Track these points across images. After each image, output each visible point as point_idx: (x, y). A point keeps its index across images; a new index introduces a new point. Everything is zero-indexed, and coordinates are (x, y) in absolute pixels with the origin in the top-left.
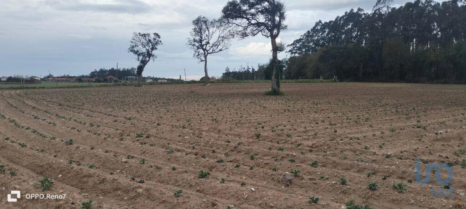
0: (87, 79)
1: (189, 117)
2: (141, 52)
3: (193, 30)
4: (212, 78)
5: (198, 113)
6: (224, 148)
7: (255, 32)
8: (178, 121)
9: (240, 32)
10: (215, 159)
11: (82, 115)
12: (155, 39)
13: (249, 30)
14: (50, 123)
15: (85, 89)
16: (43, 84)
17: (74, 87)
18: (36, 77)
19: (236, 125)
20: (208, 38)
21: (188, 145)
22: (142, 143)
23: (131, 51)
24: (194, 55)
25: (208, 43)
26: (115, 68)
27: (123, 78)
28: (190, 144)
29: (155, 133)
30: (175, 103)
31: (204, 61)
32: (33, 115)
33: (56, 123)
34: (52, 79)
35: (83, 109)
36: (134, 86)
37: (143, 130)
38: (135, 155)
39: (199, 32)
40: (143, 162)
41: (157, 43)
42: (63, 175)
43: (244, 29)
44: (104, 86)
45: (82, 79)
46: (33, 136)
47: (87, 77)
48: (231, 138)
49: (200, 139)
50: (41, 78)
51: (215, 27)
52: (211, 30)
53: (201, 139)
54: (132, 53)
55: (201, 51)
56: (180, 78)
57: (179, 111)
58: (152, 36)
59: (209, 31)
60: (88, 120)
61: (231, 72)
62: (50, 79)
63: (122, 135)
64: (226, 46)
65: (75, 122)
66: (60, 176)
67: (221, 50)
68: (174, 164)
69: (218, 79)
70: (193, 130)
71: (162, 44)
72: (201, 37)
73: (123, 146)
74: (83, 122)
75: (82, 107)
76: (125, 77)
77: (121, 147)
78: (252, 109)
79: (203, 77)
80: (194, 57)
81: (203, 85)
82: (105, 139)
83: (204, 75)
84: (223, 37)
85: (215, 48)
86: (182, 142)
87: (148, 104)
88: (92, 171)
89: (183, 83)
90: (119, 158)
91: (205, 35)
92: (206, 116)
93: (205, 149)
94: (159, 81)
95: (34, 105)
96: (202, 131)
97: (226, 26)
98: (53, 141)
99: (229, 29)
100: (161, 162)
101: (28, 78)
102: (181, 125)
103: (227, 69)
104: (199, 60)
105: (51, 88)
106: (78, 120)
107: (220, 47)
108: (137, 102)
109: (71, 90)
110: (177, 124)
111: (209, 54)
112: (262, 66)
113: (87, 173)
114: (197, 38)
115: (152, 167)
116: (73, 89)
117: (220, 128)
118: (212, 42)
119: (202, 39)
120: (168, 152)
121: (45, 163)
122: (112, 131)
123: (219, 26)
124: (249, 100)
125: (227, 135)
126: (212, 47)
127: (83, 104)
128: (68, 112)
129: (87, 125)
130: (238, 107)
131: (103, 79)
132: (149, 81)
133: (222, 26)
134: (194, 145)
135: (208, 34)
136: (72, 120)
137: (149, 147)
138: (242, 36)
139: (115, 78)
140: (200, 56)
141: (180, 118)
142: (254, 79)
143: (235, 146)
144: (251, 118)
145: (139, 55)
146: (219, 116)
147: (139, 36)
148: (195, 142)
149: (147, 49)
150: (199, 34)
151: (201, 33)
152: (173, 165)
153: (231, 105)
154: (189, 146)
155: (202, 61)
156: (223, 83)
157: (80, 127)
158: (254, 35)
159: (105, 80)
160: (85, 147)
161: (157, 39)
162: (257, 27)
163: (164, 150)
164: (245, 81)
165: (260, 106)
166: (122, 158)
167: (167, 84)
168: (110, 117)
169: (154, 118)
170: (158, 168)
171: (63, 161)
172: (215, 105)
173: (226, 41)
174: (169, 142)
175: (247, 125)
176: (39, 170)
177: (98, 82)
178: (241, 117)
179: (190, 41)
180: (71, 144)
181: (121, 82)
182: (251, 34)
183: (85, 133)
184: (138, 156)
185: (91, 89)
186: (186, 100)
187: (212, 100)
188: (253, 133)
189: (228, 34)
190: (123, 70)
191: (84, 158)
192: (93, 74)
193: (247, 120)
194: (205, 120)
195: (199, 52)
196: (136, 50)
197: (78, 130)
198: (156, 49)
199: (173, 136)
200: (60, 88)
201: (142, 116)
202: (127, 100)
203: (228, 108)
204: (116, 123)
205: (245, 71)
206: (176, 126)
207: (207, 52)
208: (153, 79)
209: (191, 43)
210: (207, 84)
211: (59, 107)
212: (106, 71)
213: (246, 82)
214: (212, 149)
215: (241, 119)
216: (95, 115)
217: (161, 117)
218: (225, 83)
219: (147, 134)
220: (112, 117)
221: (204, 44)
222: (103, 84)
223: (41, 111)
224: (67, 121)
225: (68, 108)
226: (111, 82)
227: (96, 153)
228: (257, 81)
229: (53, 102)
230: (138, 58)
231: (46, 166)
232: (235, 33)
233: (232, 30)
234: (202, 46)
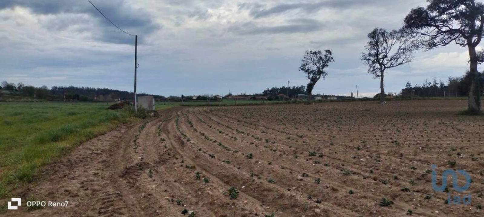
0: (260, 97)
1: (364, 137)
2: (312, 70)
3: (368, 44)
4: (389, 95)
5: (373, 133)
6: (409, 176)
7: (446, 41)
8: (351, 141)
9: (426, 42)
10: (398, 187)
11: (258, 132)
12: (326, 56)
13: (438, 39)
14: (232, 137)
15: (259, 106)
16: (225, 102)
17: (250, 105)
18: (219, 96)
19: (422, 149)
20: (386, 51)
21: (363, 168)
22: (315, 163)
23: (302, 69)
24: (369, 70)
25: (386, 56)
26: (286, 86)
27: (293, 96)
28: (367, 168)
29: (328, 153)
30: (348, 122)
31: (380, 76)
32: (218, 130)
33: (237, 137)
34: (231, 97)
35: (258, 126)
36: (303, 104)
37: (315, 149)
38: (309, 174)
39: (375, 46)
40: (318, 181)
41: (328, 60)
42: (246, 187)
43: (432, 39)
44: (276, 104)
45: (256, 97)
46: (220, 148)
47: (260, 95)
48: (416, 164)
49: (378, 162)
50: (223, 97)
51: (395, 39)
52: (390, 42)
53: (380, 163)
54: (303, 71)
55: (377, 66)
56: (352, 95)
57: (354, 130)
58: (323, 54)
59: (387, 43)
60: (264, 137)
61: (413, 88)
62: (229, 97)
63: (296, 153)
64: (407, 59)
65: (252, 138)
66: (243, 187)
67: (401, 64)
68: (350, 187)
69: (396, 96)
70: (369, 153)
71: (334, 60)
72: (378, 51)
73: (298, 164)
74: (260, 138)
75: (258, 124)
76: (295, 95)
77: (296, 164)
78: (442, 132)
79: (378, 93)
80: (368, 72)
81: (378, 103)
82: (280, 155)
83: (380, 92)
84: (404, 49)
85: (393, 62)
86: (358, 165)
87: (319, 122)
88: (272, 186)
89: (355, 101)
90: (295, 175)
91: (382, 48)
92: (383, 138)
93: (386, 175)
94: (328, 98)
95: (218, 121)
96: (381, 154)
97: (408, 37)
98: (236, 155)
99: (413, 39)
100: (336, 184)
101: (212, 96)
102: (356, 146)
103: (408, 85)
104: (374, 76)
105: (230, 106)
106: (255, 136)
107: (400, 61)
108: (308, 120)
109: (247, 107)
110: (351, 145)
111: (386, 69)
112: (454, 80)
113: (267, 186)
114: (373, 52)
115: (327, 188)
116: (249, 107)
117: (402, 151)
118: (390, 55)
119: (379, 53)
120: (343, 174)
121: (231, 174)
122: (286, 148)
123: (400, 37)
124: (437, 121)
125: (411, 161)
126: (390, 61)
127: (258, 120)
128: (246, 127)
129: (264, 140)
130: (424, 129)
131: (274, 97)
132: (318, 98)
133: (403, 37)
134: (372, 168)
135: (386, 47)
136: (250, 136)
137: (324, 167)
138: (430, 46)
139: (285, 96)
140: (375, 71)
141: (353, 138)
142: (443, 95)
143: (422, 173)
144: (442, 142)
145: (309, 73)
146: (400, 138)
147: (310, 54)
148: (373, 165)
149: (317, 67)
150: (375, 47)
151: (378, 46)
152: (350, 189)
153: (414, 126)
154: (366, 170)
155: (378, 76)
156: (402, 100)
157: (257, 142)
158: (445, 44)
159: (277, 98)
160: (263, 162)
161: (329, 55)
162: (450, 35)
163: (339, 171)
164: (431, 98)
165: (453, 128)
166: (297, 175)
167: (337, 102)
168: (283, 134)
169: (326, 138)
170: (334, 190)
171: (245, 174)
172: (394, 126)
173: (408, 53)
174: (343, 163)
175: (437, 150)
176: (226, 180)
177: (270, 100)
178: (428, 140)
179: (364, 56)
180: (251, 158)
181: (291, 99)
182: (441, 43)
183: (262, 148)
184: (312, 175)
185: (264, 106)
186: (360, 119)
187: (390, 120)
188: (446, 161)
189: (410, 45)
190: (293, 88)
191: (262, 173)
192: (266, 93)
193: (436, 145)
194: (383, 141)
195: (374, 67)
196: (307, 68)
197: (256, 145)
198: (328, 66)
199: (348, 157)
200: (238, 105)
201: (314, 135)
202: (297, 118)
203: (411, 129)
204: (289, 140)
205: (432, 86)
206: (350, 147)
207: (385, 66)
208: (323, 96)
209: (366, 57)
210: (383, 101)
211: (238, 123)
212: (277, 89)
213: (433, 99)
214: (394, 175)
215: (428, 143)
216: (269, 131)
217: (334, 137)
218: (406, 100)
219: (319, 153)
220: (285, 134)
221: (381, 58)
222: (275, 101)
223: (224, 126)
224: (245, 136)
225: (246, 124)
226: (281, 100)
227: (273, 169)
228: (447, 97)
229: (233, 118)
230: (309, 76)
231: (231, 177)
232: (420, 44)
233: (416, 40)
234: (378, 61)
